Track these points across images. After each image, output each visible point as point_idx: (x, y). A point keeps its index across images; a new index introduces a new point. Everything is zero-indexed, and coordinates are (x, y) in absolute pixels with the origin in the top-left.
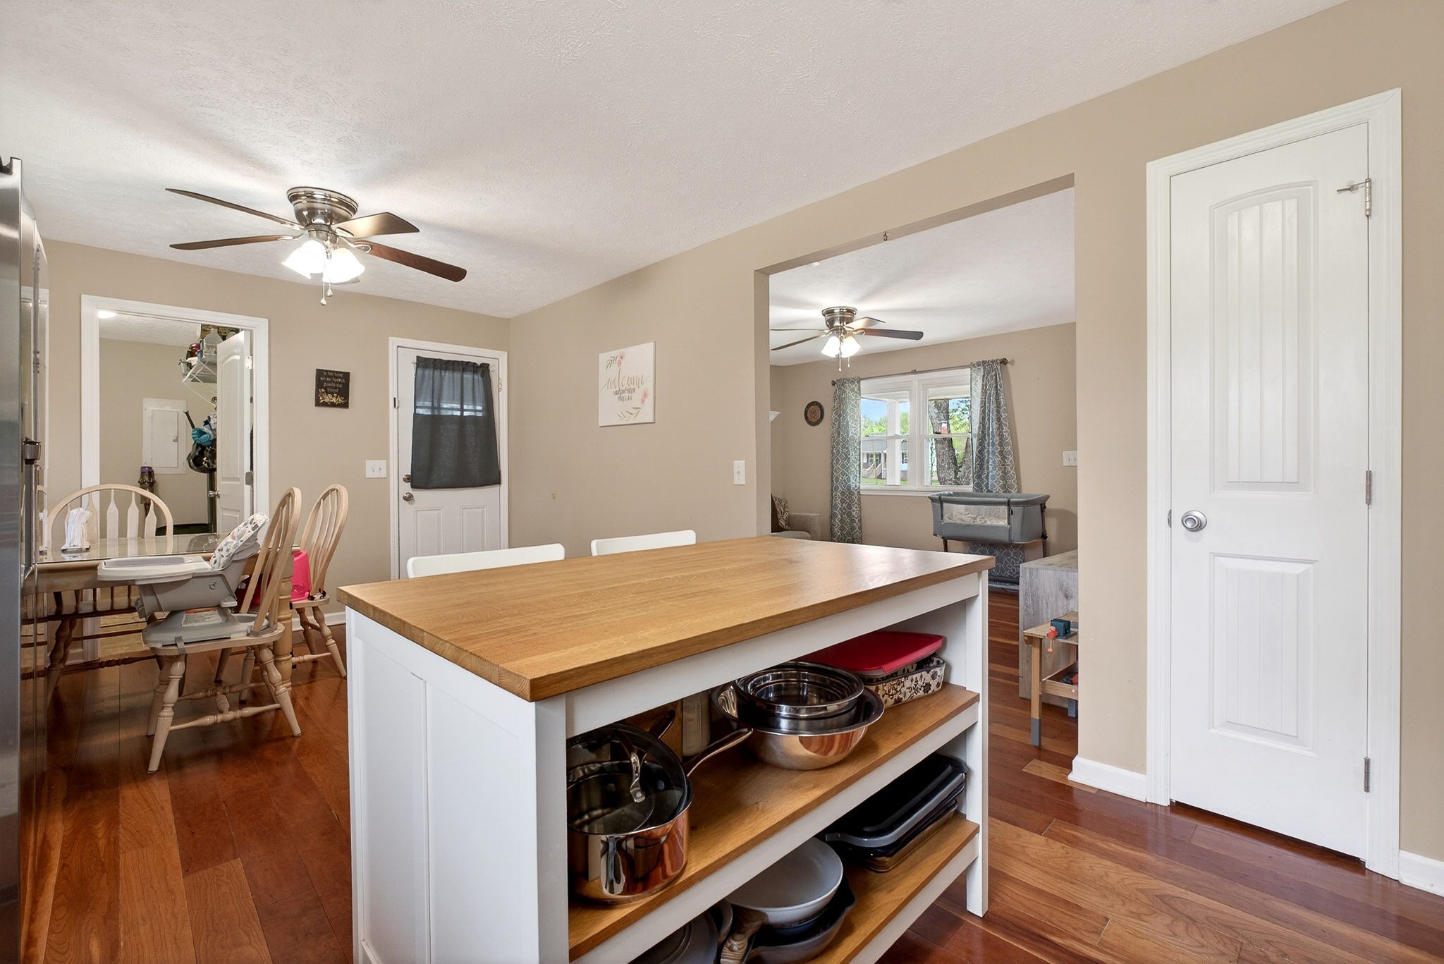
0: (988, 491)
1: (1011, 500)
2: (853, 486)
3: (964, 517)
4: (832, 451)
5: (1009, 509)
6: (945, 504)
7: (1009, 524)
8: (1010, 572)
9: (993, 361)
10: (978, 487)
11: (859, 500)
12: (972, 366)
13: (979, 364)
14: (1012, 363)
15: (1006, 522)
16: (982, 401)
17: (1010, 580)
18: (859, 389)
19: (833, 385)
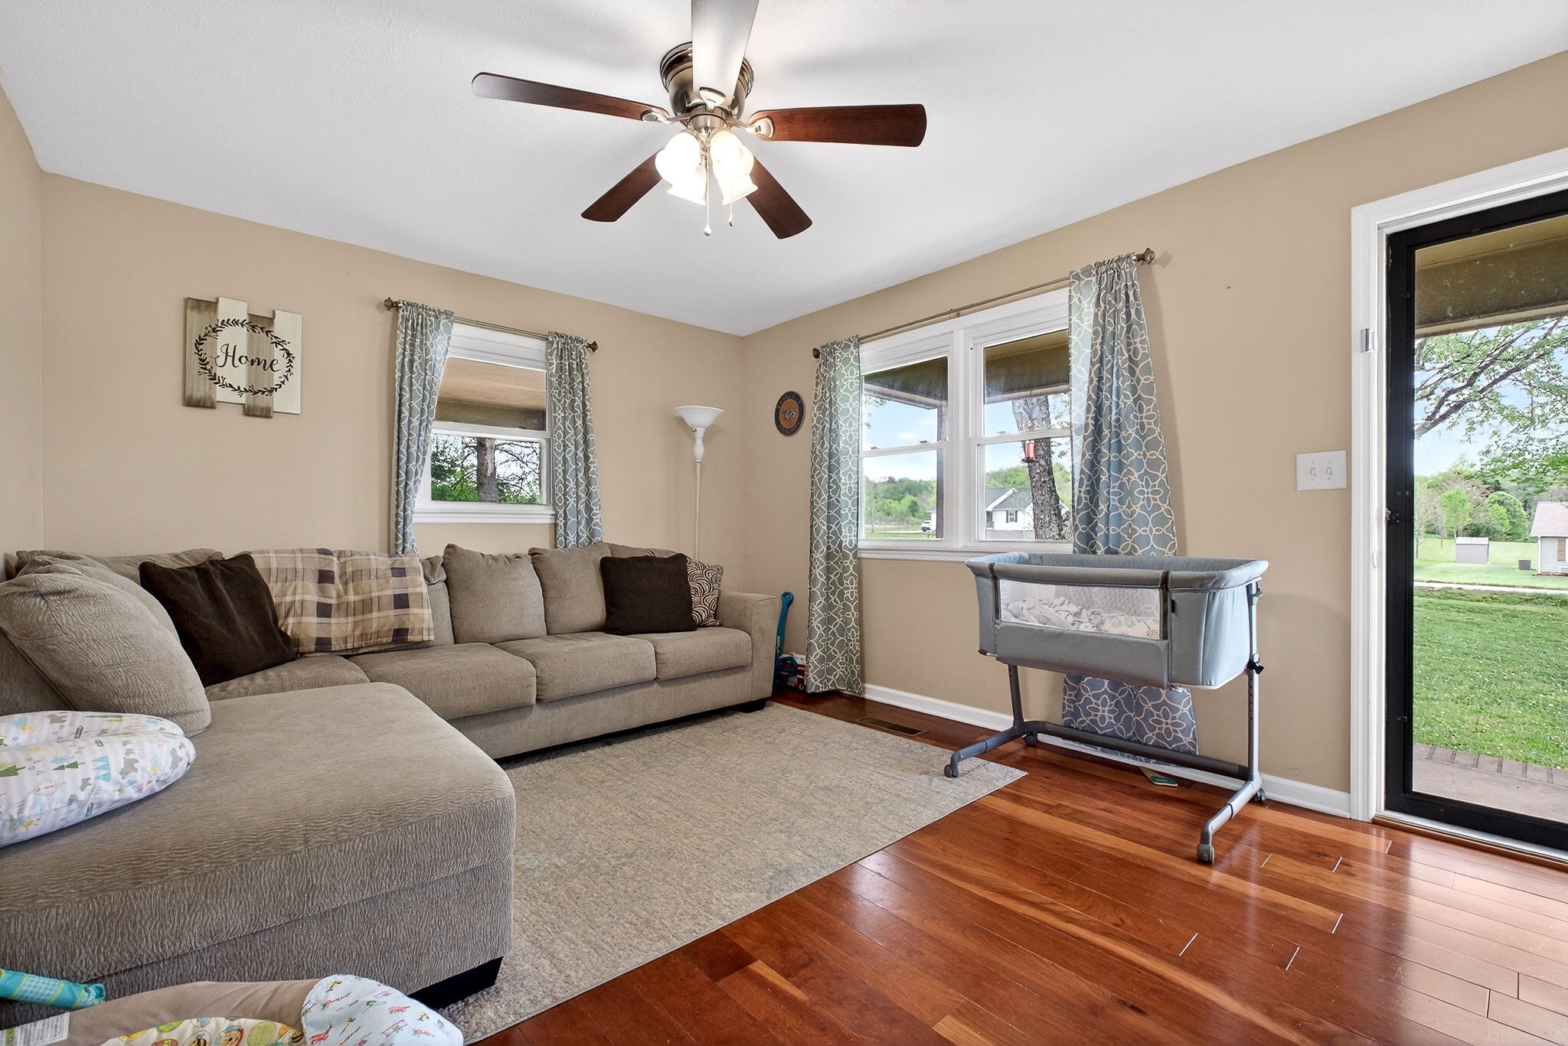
0: (1109, 551)
1: (1174, 574)
2: (846, 543)
3: (1050, 612)
4: (812, 476)
5: (1165, 598)
6: (1005, 585)
7: (1165, 635)
8: (1158, 735)
9: (1120, 259)
10: (1088, 543)
11: (858, 569)
12: (1075, 278)
13: (1087, 272)
14: (1166, 260)
15: (1156, 627)
16: (1094, 352)
17: (1156, 751)
18: (858, 359)
19: (817, 356)
